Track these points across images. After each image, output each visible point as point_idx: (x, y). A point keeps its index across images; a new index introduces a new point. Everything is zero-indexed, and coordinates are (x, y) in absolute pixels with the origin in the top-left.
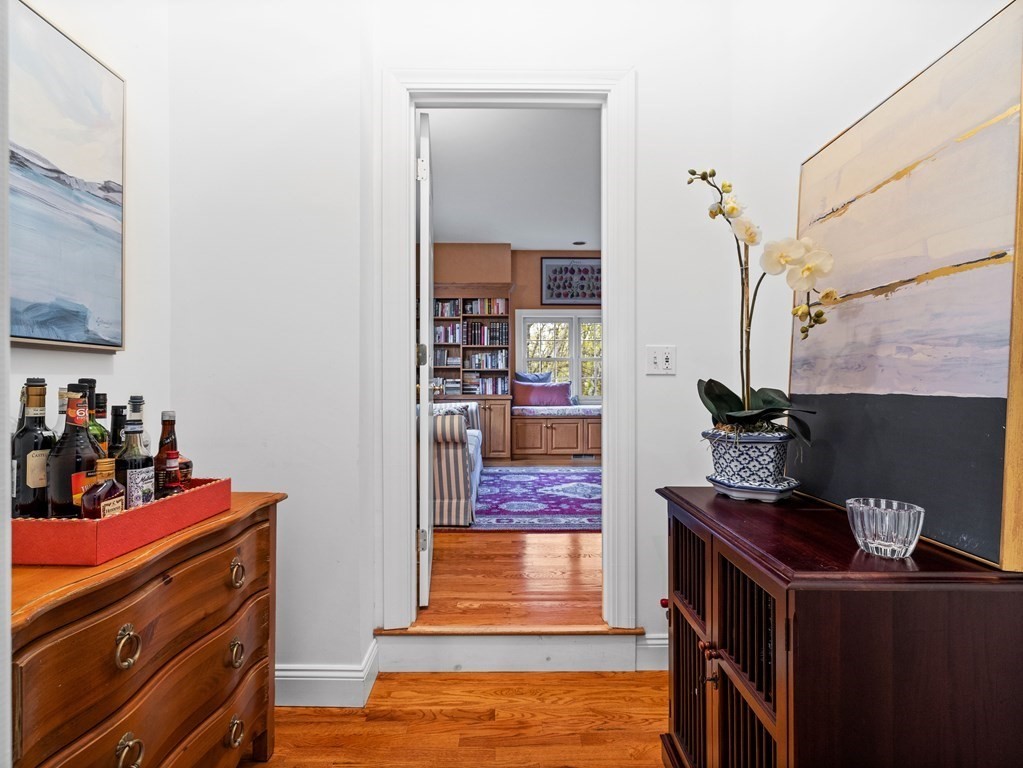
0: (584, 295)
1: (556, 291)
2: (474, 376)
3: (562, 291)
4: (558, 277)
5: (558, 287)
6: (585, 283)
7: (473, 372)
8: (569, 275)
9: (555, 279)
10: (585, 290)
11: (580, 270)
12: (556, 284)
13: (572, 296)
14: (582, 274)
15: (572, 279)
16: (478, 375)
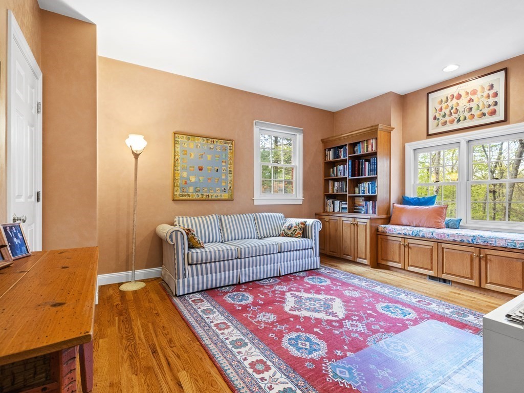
0: (473, 116)
1: (442, 120)
2: (361, 199)
3: (447, 118)
4: (444, 106)
5: (444, 116)
6: (473, 105)
7: (360, 196)
8: (455, 101)
9: (441, 109)
10: (473, 112)
11: (467, 93)
12: (442, 113)
13: (459, 121)
14: (470, 96)
15: (458, 104)
16: (363, 199)
